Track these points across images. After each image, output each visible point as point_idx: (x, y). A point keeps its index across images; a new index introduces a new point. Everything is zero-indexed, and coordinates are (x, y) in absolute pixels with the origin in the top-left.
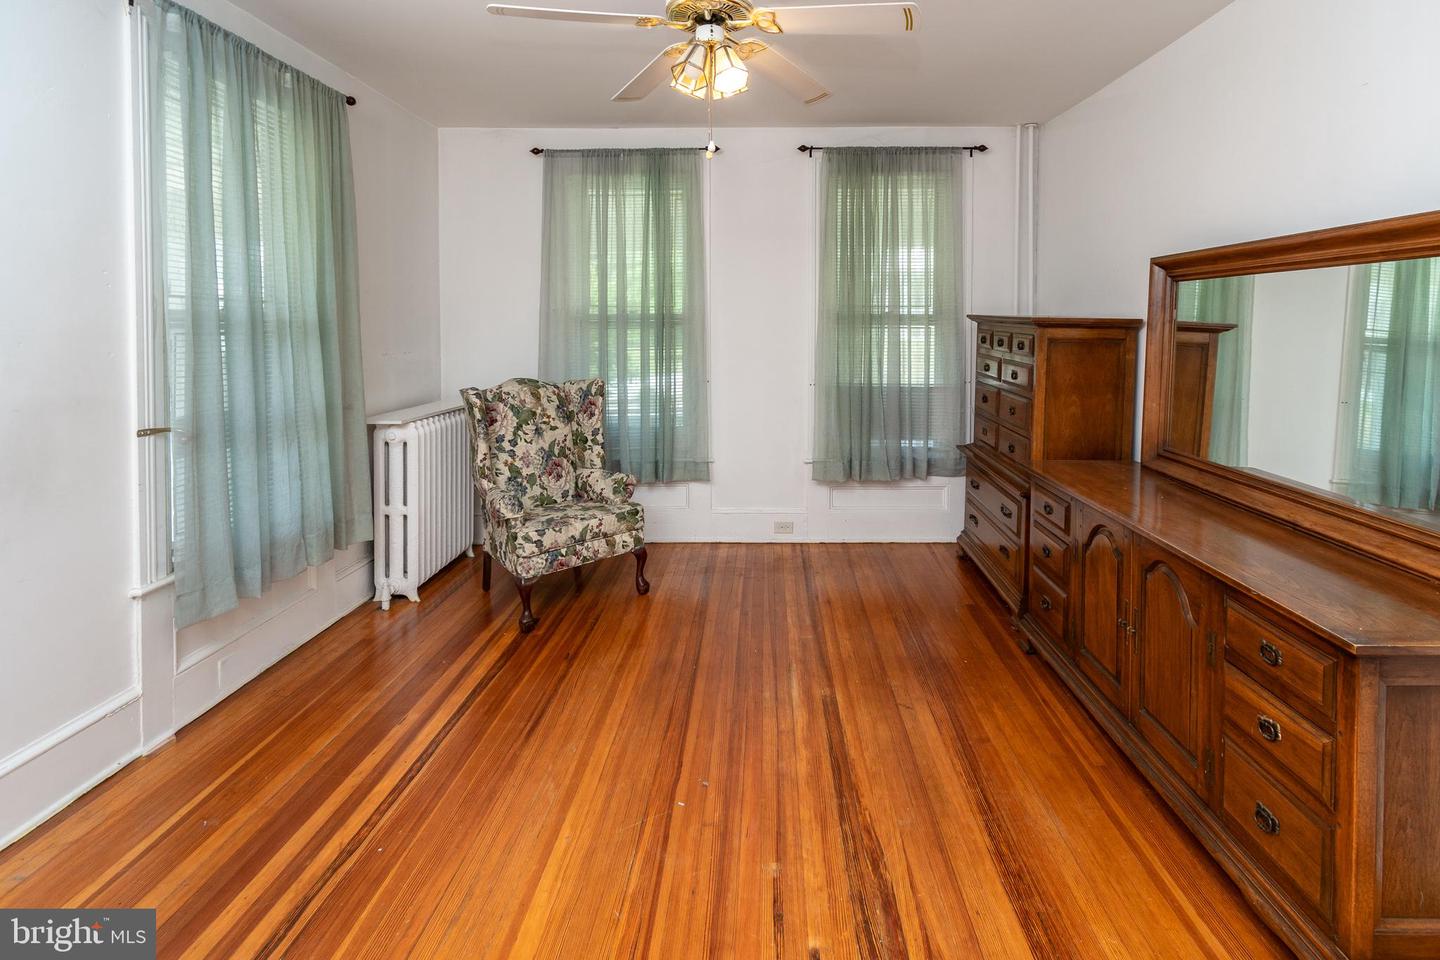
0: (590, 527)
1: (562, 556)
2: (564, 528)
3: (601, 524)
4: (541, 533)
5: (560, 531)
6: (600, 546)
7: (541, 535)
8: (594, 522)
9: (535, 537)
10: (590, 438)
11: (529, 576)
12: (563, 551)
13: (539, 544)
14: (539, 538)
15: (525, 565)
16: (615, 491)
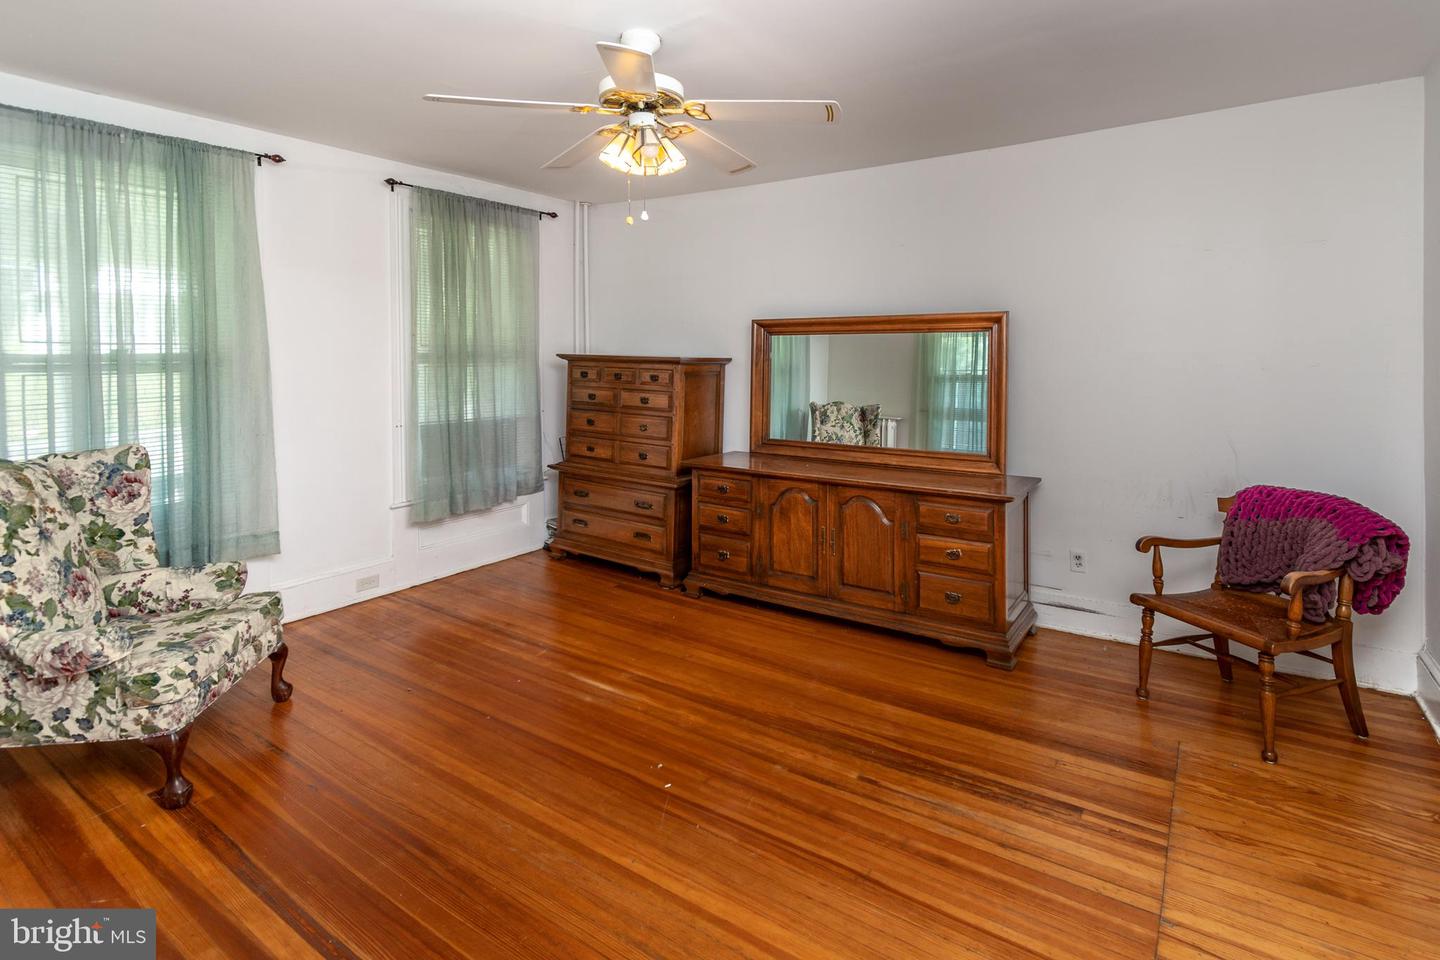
0: (240, 635)
1: (215, 683)
2: (214, 645)
3: (250, 627)
4: (192, 661)
5: (212, 651)
6: (247, 655)
7: (193, 663)
8: (241, 627)
9: (187, 668)
10: (128, 530)
11: (182, 725)
12: (215, 676)
13: (193, 675)
14: (192, 668)
15: (176, 713)
16: (221, 587)
